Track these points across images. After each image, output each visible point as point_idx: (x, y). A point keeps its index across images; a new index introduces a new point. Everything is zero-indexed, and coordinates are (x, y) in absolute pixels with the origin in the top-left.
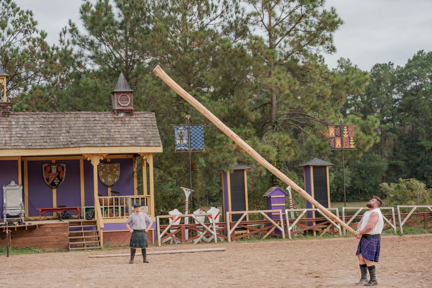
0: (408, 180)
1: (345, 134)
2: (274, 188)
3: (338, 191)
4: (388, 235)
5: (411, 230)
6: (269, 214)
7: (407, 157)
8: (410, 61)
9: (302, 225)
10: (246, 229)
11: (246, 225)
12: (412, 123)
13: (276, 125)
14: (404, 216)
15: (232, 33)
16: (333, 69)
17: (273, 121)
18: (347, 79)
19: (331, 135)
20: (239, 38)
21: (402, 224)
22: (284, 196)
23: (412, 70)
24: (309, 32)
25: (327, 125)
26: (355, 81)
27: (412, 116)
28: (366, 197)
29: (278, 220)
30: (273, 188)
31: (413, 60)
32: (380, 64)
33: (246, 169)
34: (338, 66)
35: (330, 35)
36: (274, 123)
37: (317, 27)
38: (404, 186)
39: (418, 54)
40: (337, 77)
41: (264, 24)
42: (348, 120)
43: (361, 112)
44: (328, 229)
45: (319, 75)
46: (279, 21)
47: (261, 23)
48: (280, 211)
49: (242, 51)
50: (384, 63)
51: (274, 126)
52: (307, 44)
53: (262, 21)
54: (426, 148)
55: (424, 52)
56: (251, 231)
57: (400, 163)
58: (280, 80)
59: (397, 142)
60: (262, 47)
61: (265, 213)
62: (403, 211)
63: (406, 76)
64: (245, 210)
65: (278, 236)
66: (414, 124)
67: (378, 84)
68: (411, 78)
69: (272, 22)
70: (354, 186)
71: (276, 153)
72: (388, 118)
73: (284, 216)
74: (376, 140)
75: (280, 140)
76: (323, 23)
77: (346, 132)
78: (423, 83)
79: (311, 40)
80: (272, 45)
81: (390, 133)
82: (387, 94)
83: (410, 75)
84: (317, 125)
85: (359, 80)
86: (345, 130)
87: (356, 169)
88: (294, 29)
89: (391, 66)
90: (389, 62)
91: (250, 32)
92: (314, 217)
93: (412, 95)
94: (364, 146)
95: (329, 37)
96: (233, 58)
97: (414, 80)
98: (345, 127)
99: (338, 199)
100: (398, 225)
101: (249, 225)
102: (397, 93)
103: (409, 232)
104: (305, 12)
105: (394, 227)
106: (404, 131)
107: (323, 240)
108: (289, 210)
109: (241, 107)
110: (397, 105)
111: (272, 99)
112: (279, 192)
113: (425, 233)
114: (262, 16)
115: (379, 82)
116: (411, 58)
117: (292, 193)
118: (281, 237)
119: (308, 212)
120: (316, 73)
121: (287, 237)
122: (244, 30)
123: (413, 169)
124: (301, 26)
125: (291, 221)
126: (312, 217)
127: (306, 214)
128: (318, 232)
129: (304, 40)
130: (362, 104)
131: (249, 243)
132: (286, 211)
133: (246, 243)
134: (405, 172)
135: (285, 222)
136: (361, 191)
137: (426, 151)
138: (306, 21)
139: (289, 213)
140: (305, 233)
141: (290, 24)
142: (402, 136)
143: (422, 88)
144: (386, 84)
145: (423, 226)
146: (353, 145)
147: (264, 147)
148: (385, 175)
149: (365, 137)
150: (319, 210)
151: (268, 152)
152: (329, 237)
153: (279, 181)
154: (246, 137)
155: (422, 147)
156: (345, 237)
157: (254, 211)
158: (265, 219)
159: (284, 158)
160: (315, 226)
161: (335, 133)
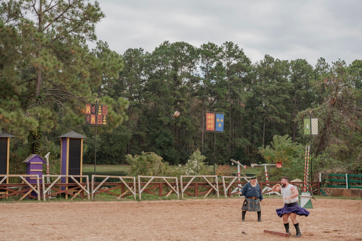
0: (149, 153)
1: (99, 112)
2: (34, 155)
3: (88, 154)
4: (129, 201)
5: (148, 197)
6: (28, 179)
7: (148, 129)
8: (156, 49)
9: (57, 189)
10: (5, 191)
11: (6, 187)
12: (155, 101)
13: (39, 99)
14: (143, 185)
15: (5, 13)
16: (93, 49)
17: (37, 96)
18: (104, 65)
19: (87, 112)
20: (12, 19)
21: (141, 191)
22: (42, 163)
23: (158, 56)
24: (75, 21)
25: (84, 103)
26: (111, 67)
27: (155, 96)
28: (112, 161)
29: (34, 184)
30: (32, 155)
31: (159, 48)
32: (132, 49)
33: (9, 138)
34: (97, 48)
35: (93, 25)
36: (38, 98)
37: (82, 17)
38: (145, 158)
39: (164, 43)
40: (96, 62)
41: (35, 9)
42: (102, 100)
43: (113, 88)
44: (78, 193)
45: (81, 59)
46: (49, 8)
47: (33, 8)
48: (38, 176)
49: (13, 32)
50: (136, 48)
51: (38, 100)
52: (71, 31)
53: (33, 6)
54: (164, 123)
55: (169, 42)
56: (10, 192)
57: (142, 134)
58: (46, 60)
59: (141, 116)
60: (32, 30)
61: (24, 177)
62: (143, 180)
63: (153, 61)
64: (6, 174)
65: (34, 198)
66: (156, 102)
67: (129, 66)
68: (157, 63)
69: (42, 8)
70: (103, 150)
71: (38, 125)
72: (136, 95)
73: (41, 180)
74: (125, 118)
75: (42, 112)
76: (87, 14)
77: (100, 111)
78: (166, 68)
79: (75, 28)
80: (41, 28)
81: (136, 108)
82: (136, 75)
83: (156, 61)
84: (76, 101)
85: (114, 66)
86: (100, 108)
87: (105, 137)
88: (61, 17)
89: (141, 51)
90: (139, 48)
91: (22, 15)
92: (67, 182)
93: (157, 77)
94: (115, 123)
95: (91, 26)
96: (5, 37)
97: (159, 65)
98: (100, 106)
99: (88, 161)
100: (137, 192)
101: (9, 187)
102: (144, 75)
103: (146, 198)
104: (72, 3)
105: (134, 194)
106: (148, 107)
107: (74, 203)
108: (46, 176)
109: (9, 81)
110: (143, 84)
111: (37, 76)
112: (38, 159)
113: (159, 200)
114: (34, 2)
115: (130, 64)
116: (158, 47)
117: (49, 159)
118: (36, 199)
119: (62, 177)
120: (78, 57)
121: (42, 199)
122: (16, 12)
123: (152, 140)
124: (68, 14)
125: (47, 185)
126: (65, 182)
127: (61, 179)
128: (70, 195)
129: (69, 26)
130: (115, 82)
131: (7, 204)
132: (43, 176)
133: (5, 204)
134: (146, 142)
135: (41, 186)
136: (109, 155)
137: (164, 126)
138: (72, 11)
139: (46, 178)
140: (58, 196)
141: (58, 11)
142: (146, 111)
143: (164, 72)
144: (135, 67)
145: (157, 193)
146: (106, 122)
147: (28, 118)
148: (129, 144)
149: (115, 115)
150: (72, 177)
151: (31, 123)
152: (79, 201)
153: (39, 149)
154: (12, 109)
155: (161, 122)
156: (93, 201)
157: (14, 176)
158: (23, 183)
159: (44, 128)
160: (67, 190)
161: (91, 111)
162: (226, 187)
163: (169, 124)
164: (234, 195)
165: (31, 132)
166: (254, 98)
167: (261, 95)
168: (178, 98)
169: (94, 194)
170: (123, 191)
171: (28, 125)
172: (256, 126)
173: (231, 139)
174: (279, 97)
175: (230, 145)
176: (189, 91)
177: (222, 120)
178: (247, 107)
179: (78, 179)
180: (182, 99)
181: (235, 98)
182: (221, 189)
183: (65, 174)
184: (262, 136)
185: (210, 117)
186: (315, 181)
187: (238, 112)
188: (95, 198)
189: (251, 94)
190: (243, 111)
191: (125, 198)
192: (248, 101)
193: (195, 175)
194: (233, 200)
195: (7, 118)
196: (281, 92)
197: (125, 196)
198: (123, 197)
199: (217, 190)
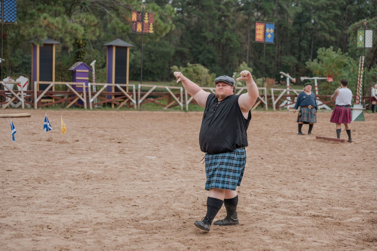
0: (195, 65)
1: (145, 20)
2: (79, 63)
4: (176, 111)
5: (195, 108)
6: (74, 86)
7: (191, 45)
9: (103, 98)
10: (51, 98)
11: (52, 94)
12: (198, 16)
13: (84, 6)
17: (82, 2)
19: (133, 19)
21: (188, 102)
22: (88, 71)
25: (130, 10)
27: (199, 10)
29: (81, 92)
33: (54, 44)
36: (83, 4)
38: (191, 70)
42: (149, 8)
44: (125, 103)
48: (84, 84)
51: (82, 7)
54: (208, 38)
56: (56, 100)
57: (185, 50)
59: (184, 31)
61: (70, 85)
64: (52, 81)
65: (80, 106)
66: (200, 17)
70: (144, 67)
71: (83, 32)
72: (179, 9)
73: (87, 89)
74: (172, 27)
75: (87, 19)
84: (121, 9)
86: (146, 16)
92: (113, 91)
94: (161, 32)
98: (147, 14)
100: (184, 103)
101: (55, 94)
103: (193, 109)
105: (181, 104)
106: (191, 22)
107: (121, 112)
108: (92, 84)
112: (84, 67)
117: (95, 68)
118: (83, 107)
119: (108, 86)
121: (88, 107)
123: (195, 56)
125: (93, 93)
126: (111, 91)
127: (107, 88)
128: (116, 104)
131: (54, 111)
132: (89, 84)
133: (51, 111)
135: (87, 94)
136: (150, 72)
137: (208, 42)
139: (92, 86)
140: (104, 105)
142: (189, 27)
146: (152, 30)
147: (73, 25)
148: (171, 60)
149: (162, 24)
150: (118, 86)
151: (76, 30)
152: (126, 110)
153: (84, 57)
154: (56, 15)
155: (205, 38)
156: (140, 110)
157: (60, 83)
158: (68, 91)
159: (90, 36)
160: (113, 99)
161: (137, 18)
162: (275, 99)
163: (213, 40)
164: (283, 108)
165: (76, 39)
166: (302, 13)
167: (310, 10)
168: (223, 13)
169: (141, 103)
170: (170, 101)
171: (74, 32)
172: (304, 43)
173: (278, 57)
174: (329, 12)
175: (276, 63)
176: (234, 6)
177: (272, 31)
178: (295, 23)
179: (125, 88)
180: (226, 14)
181: (283, 14)
182: (270, 102)
183: (111, 83)
184: (310, 54)
185: (260, 28)
186: (367, 95)
187: (286, 29)
188: (141, 107)
189: (299, 9)
190: (290, 27)
191: (172, 109)
192: (296, 17)
193: (242, 86)
194: (282, 113)
195: (53, 24)
196: (331, 7)
197: (172, 106)
198: (170, 107)
199: (266, 103)
